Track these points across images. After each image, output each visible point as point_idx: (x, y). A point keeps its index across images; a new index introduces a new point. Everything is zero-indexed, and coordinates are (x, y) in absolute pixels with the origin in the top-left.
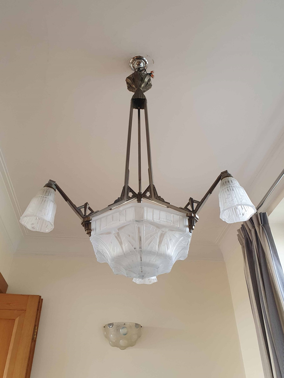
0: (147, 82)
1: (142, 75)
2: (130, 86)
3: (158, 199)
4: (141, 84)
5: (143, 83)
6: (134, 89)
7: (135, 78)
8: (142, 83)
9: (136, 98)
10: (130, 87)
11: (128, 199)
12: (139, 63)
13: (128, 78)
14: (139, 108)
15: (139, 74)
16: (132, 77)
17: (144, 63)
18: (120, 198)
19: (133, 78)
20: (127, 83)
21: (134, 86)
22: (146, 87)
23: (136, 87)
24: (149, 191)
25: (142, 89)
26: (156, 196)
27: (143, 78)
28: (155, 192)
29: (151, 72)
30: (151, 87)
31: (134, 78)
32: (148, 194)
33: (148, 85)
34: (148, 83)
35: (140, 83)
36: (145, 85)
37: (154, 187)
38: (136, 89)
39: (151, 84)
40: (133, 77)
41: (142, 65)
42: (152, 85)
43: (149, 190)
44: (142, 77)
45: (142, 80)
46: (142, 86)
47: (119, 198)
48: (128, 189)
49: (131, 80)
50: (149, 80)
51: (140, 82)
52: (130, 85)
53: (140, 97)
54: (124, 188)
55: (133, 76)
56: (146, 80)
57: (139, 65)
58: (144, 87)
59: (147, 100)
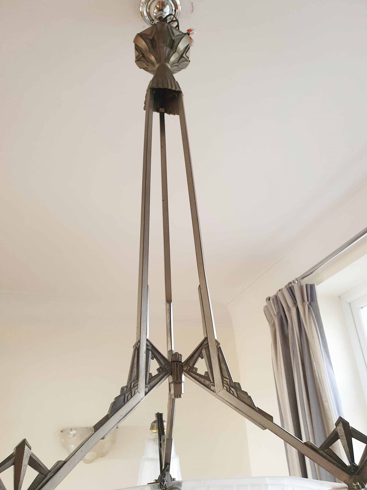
0: (183, 52)
1: (174, 35)
2: (143, 56)
3: (233, 395)
4: (169, 55)
5: (174, 53)
6: (152, 63)
7: (156, 38)
8: (172, 53)
9: (160, 86)
10: (142, 59)
11: (149, 386)
12: (162, 7)
13: (140, 35)
14: (162, 110)
15: (166, 29)
16: (149, 34)
17: (171, 5)
18: (127, 387)
19: (151, 38)
20: (137, 48)
21: (153, 58)
22: (177, 64)
23: (158, 60)
24: (205, 356)
25: (170, 67)
26: (228, 381)
27: (174, 41)
28: (223, 367)
29: (188, 30)
30: (187, 65)
31: (153, 38)
32: (201, 366)
33: (183, 59)
34: (184, 56)
35: (167, 52)
36: (177, 58)
37: (219, 350)
38: (157, 66)
39: (188, 58)
40: (152, 36)
41: (167, 11)
42: (190, 61)
43: (204, 352)
44: (173, 38)
45: (173, 46)
46: (173, 59)
47: (125, 389)
48: (148, 350)
49: (148, 41)
50: (187, 49)
51: (168, 49)
52: (143, 54)
53: (170, 87)
54: (137, 349)
55: (152, 33)
56: (181, 46)
57: (161, 10)
58: (174, 64)
59: (183, 96)
